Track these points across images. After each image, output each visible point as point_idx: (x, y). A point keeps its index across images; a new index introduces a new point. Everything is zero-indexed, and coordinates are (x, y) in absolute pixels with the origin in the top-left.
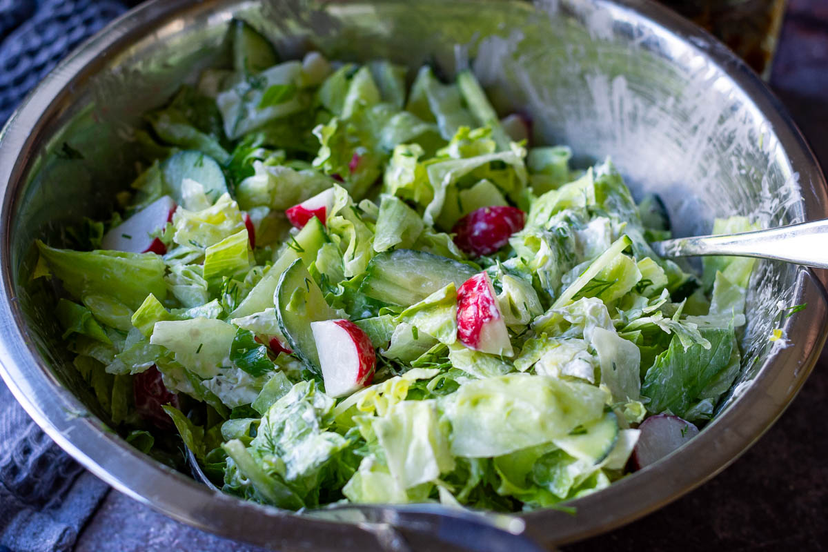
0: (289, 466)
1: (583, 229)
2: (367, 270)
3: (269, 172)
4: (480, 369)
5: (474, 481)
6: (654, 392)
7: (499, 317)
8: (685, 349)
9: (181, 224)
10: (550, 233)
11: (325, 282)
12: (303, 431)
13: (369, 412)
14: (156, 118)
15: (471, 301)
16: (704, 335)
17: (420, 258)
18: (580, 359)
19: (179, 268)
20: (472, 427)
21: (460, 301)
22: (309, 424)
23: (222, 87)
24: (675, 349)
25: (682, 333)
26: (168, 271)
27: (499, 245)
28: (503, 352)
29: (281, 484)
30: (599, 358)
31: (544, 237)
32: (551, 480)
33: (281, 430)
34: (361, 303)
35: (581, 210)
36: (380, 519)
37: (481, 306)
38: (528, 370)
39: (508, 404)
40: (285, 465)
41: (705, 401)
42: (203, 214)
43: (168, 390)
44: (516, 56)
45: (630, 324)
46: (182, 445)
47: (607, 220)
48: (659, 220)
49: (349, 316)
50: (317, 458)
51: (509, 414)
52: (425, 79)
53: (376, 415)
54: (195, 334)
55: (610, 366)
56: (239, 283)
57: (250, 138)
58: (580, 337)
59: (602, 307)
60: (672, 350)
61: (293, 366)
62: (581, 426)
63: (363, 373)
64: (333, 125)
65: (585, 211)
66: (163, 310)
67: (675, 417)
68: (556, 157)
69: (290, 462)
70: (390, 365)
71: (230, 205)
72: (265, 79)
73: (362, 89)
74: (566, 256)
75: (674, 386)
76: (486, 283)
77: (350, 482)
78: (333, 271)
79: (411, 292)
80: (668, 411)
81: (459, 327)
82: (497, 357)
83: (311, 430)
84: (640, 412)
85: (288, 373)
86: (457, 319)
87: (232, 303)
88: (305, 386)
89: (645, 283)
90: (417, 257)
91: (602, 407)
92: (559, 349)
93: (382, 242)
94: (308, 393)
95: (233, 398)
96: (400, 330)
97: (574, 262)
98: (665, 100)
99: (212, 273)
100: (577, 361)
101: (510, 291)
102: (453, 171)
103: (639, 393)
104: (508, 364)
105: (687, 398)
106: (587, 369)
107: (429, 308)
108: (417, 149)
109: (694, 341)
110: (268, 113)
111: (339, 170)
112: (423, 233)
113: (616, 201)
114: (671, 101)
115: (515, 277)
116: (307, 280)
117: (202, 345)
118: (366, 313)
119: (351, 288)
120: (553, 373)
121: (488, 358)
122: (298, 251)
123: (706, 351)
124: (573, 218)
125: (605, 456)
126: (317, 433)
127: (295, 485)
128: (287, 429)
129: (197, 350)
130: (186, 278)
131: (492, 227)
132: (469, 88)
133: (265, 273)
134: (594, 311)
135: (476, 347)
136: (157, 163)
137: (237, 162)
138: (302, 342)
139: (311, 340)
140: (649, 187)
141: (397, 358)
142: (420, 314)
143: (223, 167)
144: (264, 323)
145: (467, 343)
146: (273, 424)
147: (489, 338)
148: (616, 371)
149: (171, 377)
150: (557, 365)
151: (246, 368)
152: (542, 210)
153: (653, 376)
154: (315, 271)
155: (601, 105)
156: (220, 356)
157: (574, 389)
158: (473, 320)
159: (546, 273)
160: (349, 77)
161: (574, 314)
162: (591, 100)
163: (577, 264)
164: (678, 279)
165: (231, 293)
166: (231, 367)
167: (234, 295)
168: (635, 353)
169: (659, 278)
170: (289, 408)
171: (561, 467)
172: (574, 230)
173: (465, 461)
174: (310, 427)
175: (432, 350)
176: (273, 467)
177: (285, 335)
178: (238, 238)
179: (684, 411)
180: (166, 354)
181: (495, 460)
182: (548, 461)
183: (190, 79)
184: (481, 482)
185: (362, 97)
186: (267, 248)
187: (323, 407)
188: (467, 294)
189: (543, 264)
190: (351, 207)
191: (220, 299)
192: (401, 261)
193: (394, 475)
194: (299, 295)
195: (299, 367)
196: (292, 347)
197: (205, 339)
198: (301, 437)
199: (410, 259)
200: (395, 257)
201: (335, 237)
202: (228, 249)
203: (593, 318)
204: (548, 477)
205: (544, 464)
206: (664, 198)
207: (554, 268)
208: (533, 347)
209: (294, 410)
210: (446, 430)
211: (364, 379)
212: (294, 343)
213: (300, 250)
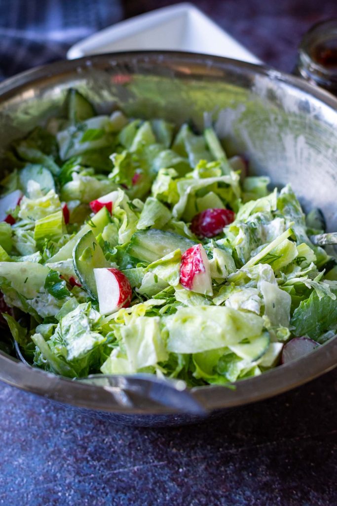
0: (69, 352)
1: (268, 224)
2: (131, 240)
3: (81, 179)
4: (192, 302)
5: (179, 368)
6: (298, 323)
7: (205, 271)
8: (320, 299)
9: (23, 207)
10: (246, 225)
11: (106, 246)
12: (80, 331)
13: (121, 323)
14: (19, 144)
15: (189, 260)
16: (332, 291)
17: (164, 235)
18: (252, 299)
19: (20, 232)
20: (180, 335)
21: (183, 260)
22: (84, 328)
23: (61, 128)
24: (313, 298)
25: (318, 289)
26: (14, 234)
27: (217, 232)
28: (206, 293)
29: (64, 362)
30: (265, 300)
31: (241, 227)
32: (227, 371)
33: (68, 330)
34: (127, 259)
35: (268, 213)
36: (116, 385)
37: (194, 264)
38: (221, 305)
39: (204, 323)
40: (68, 351)
41: (330, 332)
42: (37, 201)
43: (7, 305)
44: (241, 120)
45: (288, 282)
46: (12, 338)
47: (282, 220)
48: (319, 224)
49: (118, 267)
50: (86, 348)
51: (203, 328)
52: (184, 132)
53: (125, 325)
54: (24, 271)
55: (271, 306)
56: (55, 243)
57: (73, 159)
58: (255, 287)
59: (270, 270)
60: (312, 299)
61: (82, 294)
62: (246, 339)
63: (122, 300)
64: (124, 155)
65: (270, 214)
66: (6, 256)
67: (311, 340)
68: (260, 183)
69: (70, 349)
70: (140, 298)
71: (54, 197)
72: (86, 125)
73: (144, 135)
74: (255, 240)
75: (312, 321)
76: (199, 250)
77: (105, 364)
78: (113, 240)
79: (157, 255)
80: (307, 336)
81: (181, 276)
82: (203, 296)
83: (85, 331)
84: (287, 334)
85: (78, 299)
86: (180, 271)
87: (49, 255)
88: (85, 305)
89: (302, 259)
90: (163, 234)
91: (261, 329)
92: (240, 293)
93: (142, 224)
94: (86, 309)
95: (45, 311)
96: (147, 277)
97: (260, 243)
98: (327, 151)
99: (39, 237)
100: (250, 300)
101: (217, 258)
102: (193, 185)
103: (289, 323)
104: (209, 300)
105: (319, 329)
106: (256, 306)
107: (164, 264)
108: (173, 172)
109: (326, 294)
110: (87, 145)
111: (125, 181)
112: (170, 221)
113: (290, 209)
114: (330, 151)
115: (222, 250)
116: (94, 243)
117: (27, 278)
118: (129, 266)
119: (122, 250)
120: (235, 306)
121: (197, 296)
122: (92, 227)
123: (333, 301)
124: (262, 218)
125: (259, 358)
126: (88, 333)
127: (72, 364)
128: (71, 330)
129: (24, 281)
130: (23, 238)
131: (214, 221)
132: (211, 138)
133: (71, 238)
134: (265, 272)
135: (190, 288)
136: (15, 171)
137: (63, 173)
138: (87, 280)
139: (93, 279)
140: (315, 204)
141: (145, 294)
142: (159, 267)
143: (54, 175)
144: (65, 267)
145: (185, 286)
146: (63, 327)
147: (198, 284)
148: (275, 309)
149: (9, 297)
150: (238, 302)
151: (53, 294)
152: (244, 212)
153: (298, 314)
154: (101, 239)
155: (290, 153)
156: (38, 285)
157: (245, 317)
158: (189, 272)
159: (241, 248)
160: (137, 127)
161: (253, 273)
162: (284, 149)
163: (261, 245)
164: (324, 259)
165: (49, 249)
166: (44, 293)
167: (51, 250)
168: (288, 299)
169: (311, 256)
170: (74, 318)
171: (234, 363)
172: (262, 225)
173: (175, 355)
174: (85, 329)
175: (166, 290)
176: (60, 352)
177: (77, 275)
178: (56, 216)
179: (317, 337)
180: (7, 282)
181: (193, 356)
182: (227, 359)
183: (43, 123)
184: (184, 369)
185: (143, 139)
186: (75, 225)
187: (94, 318)
188: (187, 256)
189: (240, 243)
190: (128, 203)
191: (42, 252)
192: (153, 236)
193: (130, 360)
194: (88, 252)
195: (85, 295)
196: (81, 283)
197: (30, 275)
198: (79, 335)
199: (159, 235)
200: (149, 233)
201: (116, 220)
202: (49, 222)
203: (264, 276)
204: (225, 370)
205: (224, 361)
206: (324, 211)
207: (246, 247)
208: (225, 291)
209: (76, 319)
210: (165, 336)
211: (122, 305)
212: (82, 280)
213: (94, 226)
